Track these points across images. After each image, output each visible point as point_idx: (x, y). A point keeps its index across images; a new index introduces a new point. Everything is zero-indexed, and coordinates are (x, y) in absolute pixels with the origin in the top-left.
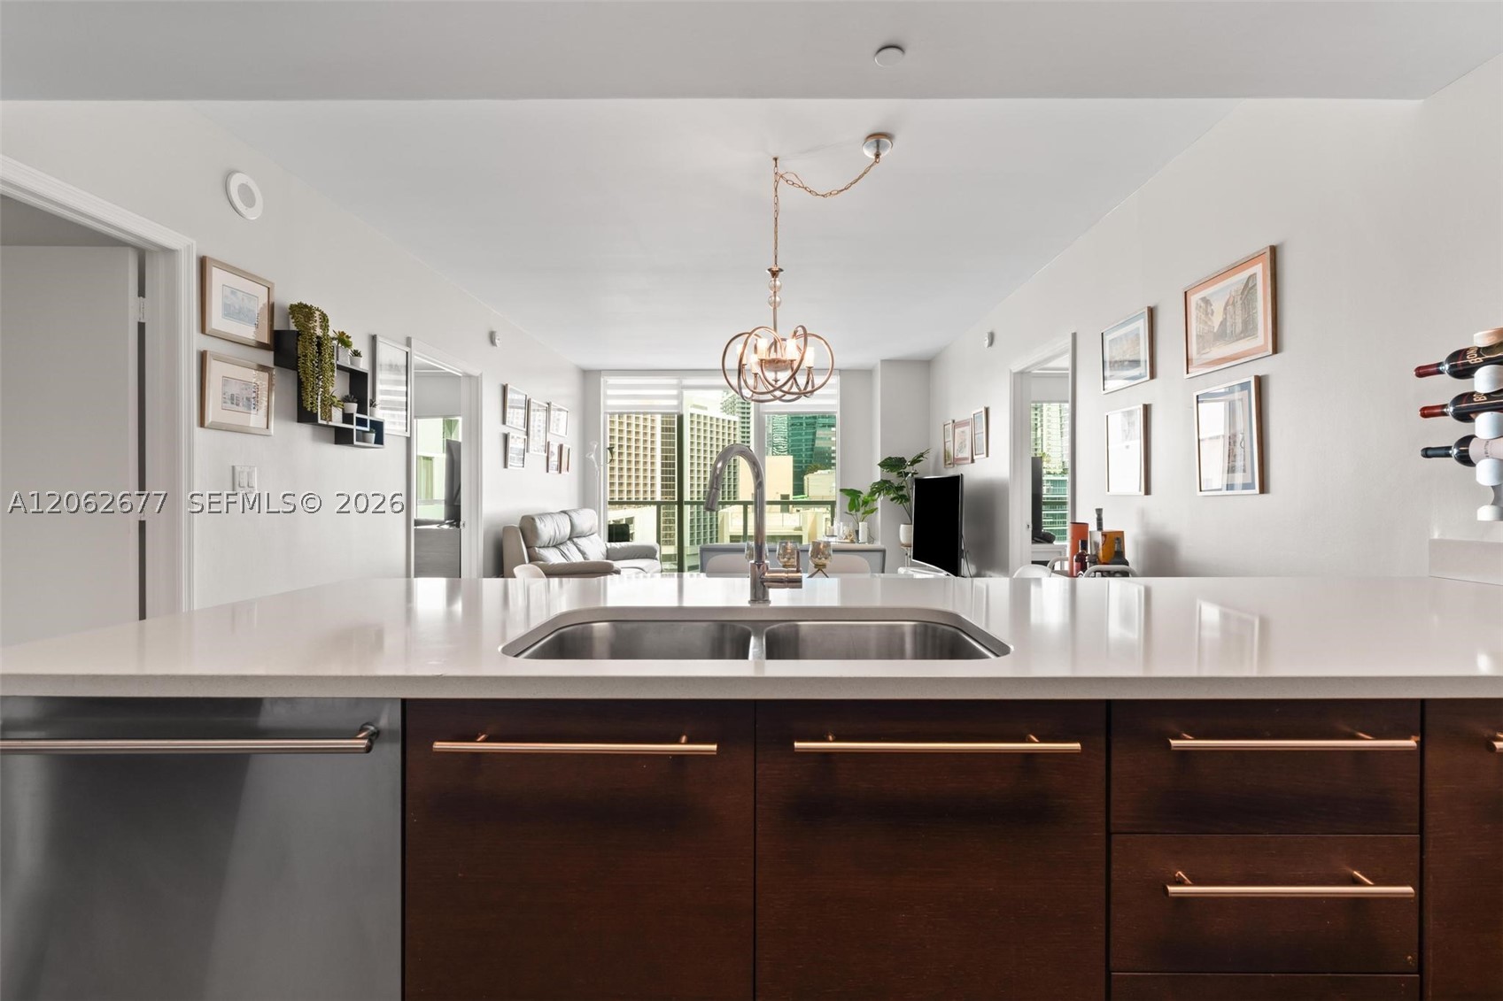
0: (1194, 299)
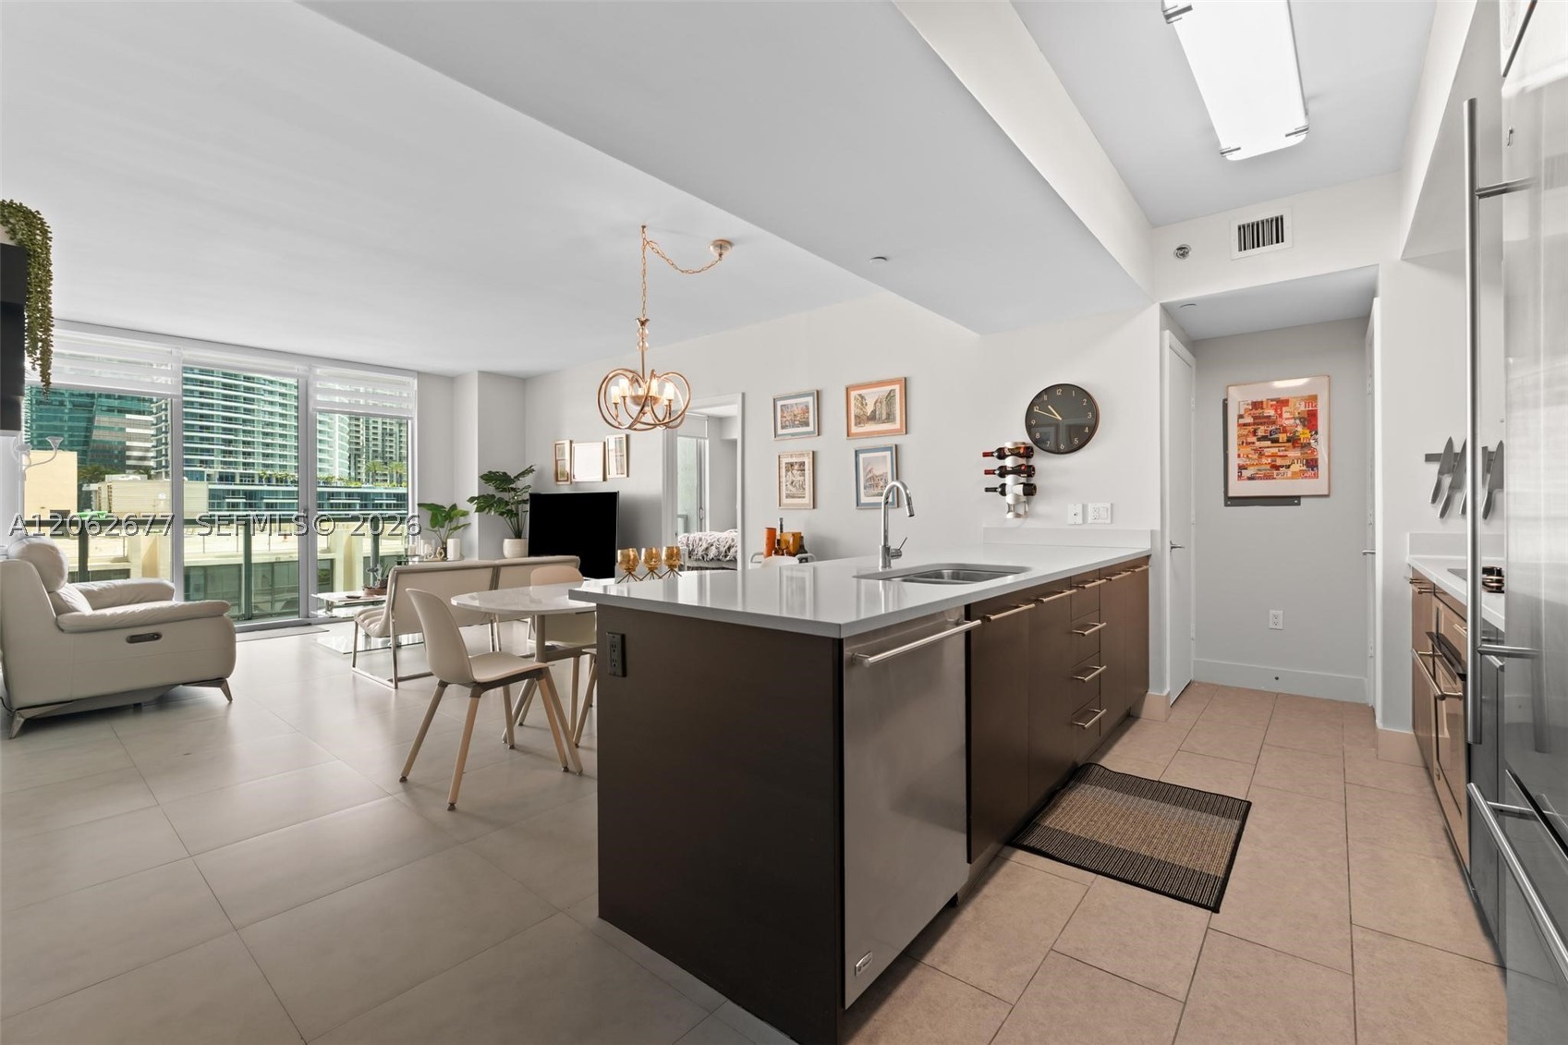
0: (853, 394)
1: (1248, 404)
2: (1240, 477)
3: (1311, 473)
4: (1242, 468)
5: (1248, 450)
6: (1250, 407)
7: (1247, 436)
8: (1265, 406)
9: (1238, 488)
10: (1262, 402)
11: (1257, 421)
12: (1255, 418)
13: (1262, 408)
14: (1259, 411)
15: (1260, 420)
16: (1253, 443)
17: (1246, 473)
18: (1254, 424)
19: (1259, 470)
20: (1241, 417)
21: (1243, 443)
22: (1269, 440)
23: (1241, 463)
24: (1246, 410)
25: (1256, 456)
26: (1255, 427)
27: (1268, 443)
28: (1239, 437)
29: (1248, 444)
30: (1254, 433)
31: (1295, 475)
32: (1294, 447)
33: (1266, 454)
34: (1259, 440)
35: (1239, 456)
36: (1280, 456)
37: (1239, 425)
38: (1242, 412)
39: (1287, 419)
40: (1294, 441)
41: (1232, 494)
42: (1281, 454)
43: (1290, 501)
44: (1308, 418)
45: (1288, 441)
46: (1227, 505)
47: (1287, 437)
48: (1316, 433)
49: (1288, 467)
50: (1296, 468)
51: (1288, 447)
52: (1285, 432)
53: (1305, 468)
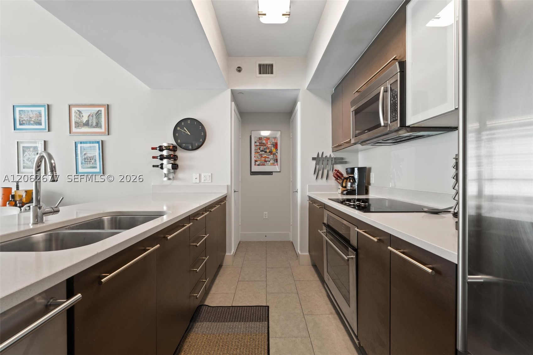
1: (258, 138)
2: (255, 164)
3: (276, 164)
4: (256, 161)
5: (257, 155)
6: (258, 139)
7: (257, 150)
8: (263, 139)
9: (254, 169)
10: (262, 138)
11: (260, 144)
12: (260, 143)
13: (262, 140)
14: (261, 141)
15: (261, 144)
16: (259, 152)
17: (257, 163)
18: (259, 145)
19: (261, 162)
20: (255, 142)
21: (256, 152)
22: (264, 151)
23: (256, 159)
24: (257, 140)
25: (260, 157)
27: (263, 153)
28: (255, 150)
29: (258, 152)
30: (260, 149)
31: (271, 164)
33: (263, 156)
34: (261, 151)
35: (255, 157)
37: (255, 145)
38: (256, 141)
39: (269, 144)
40: (271, 152)
41: (252, 171)
42: (267, 157)
43: (270, 173)
44: (276, 145)
45: (269, 152)
46: (251, 175)
47: (269, 151)
48: (277, 150)
49: (269, 161)
50: (272, 162)
51: (270, 154)
52: (268, 149)
53: (274, 162)
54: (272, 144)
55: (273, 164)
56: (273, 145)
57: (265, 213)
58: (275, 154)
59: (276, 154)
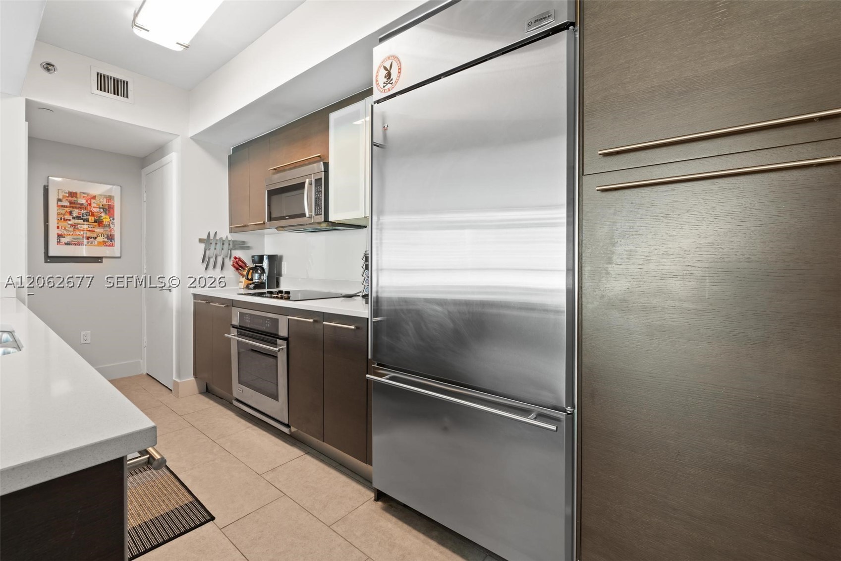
1: (65, 193)
2: (59, 242)
3: (110, 243)
4: (60, 236)
5: (65, 224)
6: (67, 195)
7: (64, 214)
8: (78, 196)
9: (55, 250)
10: (76, 193)
11: (72, 205)
12: (71, 203)
13: (76, 198)
14: (74, 199)
15: (74, 205)
16: (70, 220)
17: (63, 240)
18: (70, 207)
19: (74, 239)
20: (59, 200)
21: (61, 219)
22: (82, 219)
23: (60, 233)
24: (64, 197)
25: (72, 229)
26: (71, 209)
27: (81, 221)
28: (58, 214)
29: (66, 220)
30: (71, 213)
31: (100, 244)
32: (99, 226)
33: (80, 228)
34: (74, 218)
35: (58, 228)
36: (89, 231)
37: (58, 206)
38: (61, 197)
39: (94, 207)
40: (99, 222)
41: (51, 254)
42: (90, 229)
43: (97, 260)
44: (109, 210)
45: (95, 221)
46: (46, 262)
47: (95, 219)
48: (114, 219)
49: (95, 238)
50: (100, 239)
51: (95, 226)
52: (93, 215)
53: (106, 240)
54: (101, 206)
55: (104, 244)
56: (103, 209)
57: (83, 333)
58: (109, 225)
59: (111, 226)
